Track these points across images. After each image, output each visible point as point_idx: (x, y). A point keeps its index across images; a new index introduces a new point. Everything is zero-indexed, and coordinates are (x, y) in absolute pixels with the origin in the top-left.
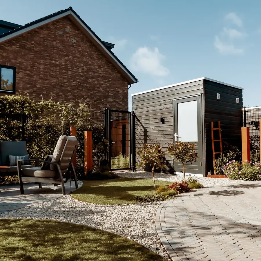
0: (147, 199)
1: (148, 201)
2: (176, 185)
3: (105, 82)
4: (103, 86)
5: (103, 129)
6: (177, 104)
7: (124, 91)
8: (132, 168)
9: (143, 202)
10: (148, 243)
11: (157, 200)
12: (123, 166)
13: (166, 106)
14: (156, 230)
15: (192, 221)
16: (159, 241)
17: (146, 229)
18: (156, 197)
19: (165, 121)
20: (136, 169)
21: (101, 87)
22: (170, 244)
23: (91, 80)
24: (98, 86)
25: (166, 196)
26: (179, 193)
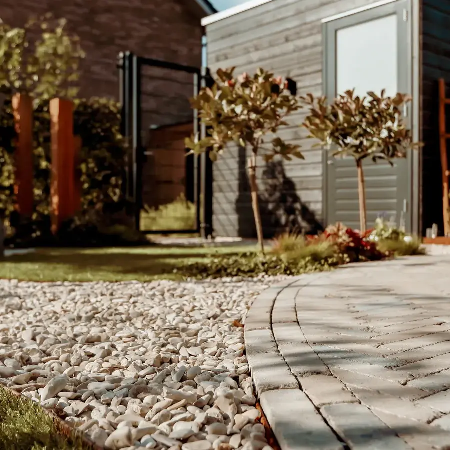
3: (142, 25)
4: (136, 34)
5: (119, 113)
6: (336, 31)
7: (191, 50)
8: (203, 231)
9: (208, 276)
11: (266, 272)
14: (244, 353)
15: (440, 320)
16: (252, 414)
18: (263, 264)
19: (299, 85)
21: (129, 37)
22: (340, 439)
23: (103, 19)
24: (123, 34)
25: (303, 263)
26: (348, 260)
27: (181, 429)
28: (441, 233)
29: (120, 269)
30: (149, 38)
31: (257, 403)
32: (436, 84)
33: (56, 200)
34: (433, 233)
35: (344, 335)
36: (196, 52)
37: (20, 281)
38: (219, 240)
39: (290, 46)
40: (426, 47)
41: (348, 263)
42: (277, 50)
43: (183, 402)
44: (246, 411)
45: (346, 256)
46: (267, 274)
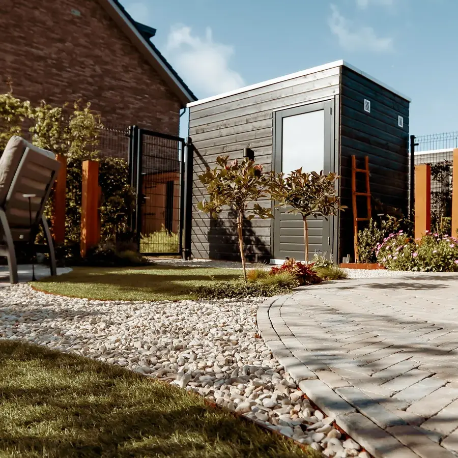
0: (224, 292)
1: (227, 296)
2: (290, 266)
3: (136, 99)
4: (131, 106)
5: (126, 168)
6: (282, 118)
7: (171, 118)
8: (183, 253)
9: (214, 297)
10: (257, 401)
11: (251, 293)
12: (165, 249)
13: (257, 125)
14: (272, 357)
15: (375, 333)
16: (298, 394)
17: (237, 356)
18: (248, 288)
19: (255, 154)
20: (192, 256)
21: (126, 107)
23: (108, 94)
24: (121, 105)
25: (273, 287)
26: (299, 284)
27: (267, 402)
28: (352, 260)
29: (150, 289)
30: (140, 109)
31: (297, 387)
32: (350, 158)
33: (84, 232)
34: (346, 260)
35: (325, 344)
36: (175, 120)
37: (90, 299)
38: (195, 260)
39: (249, 127)
40: (343, 133)
41: (299, 286)
42: (240, 129)
43: (261, 387)
44: (293, 392)
45: (297, 281)
46: (252, 296)
